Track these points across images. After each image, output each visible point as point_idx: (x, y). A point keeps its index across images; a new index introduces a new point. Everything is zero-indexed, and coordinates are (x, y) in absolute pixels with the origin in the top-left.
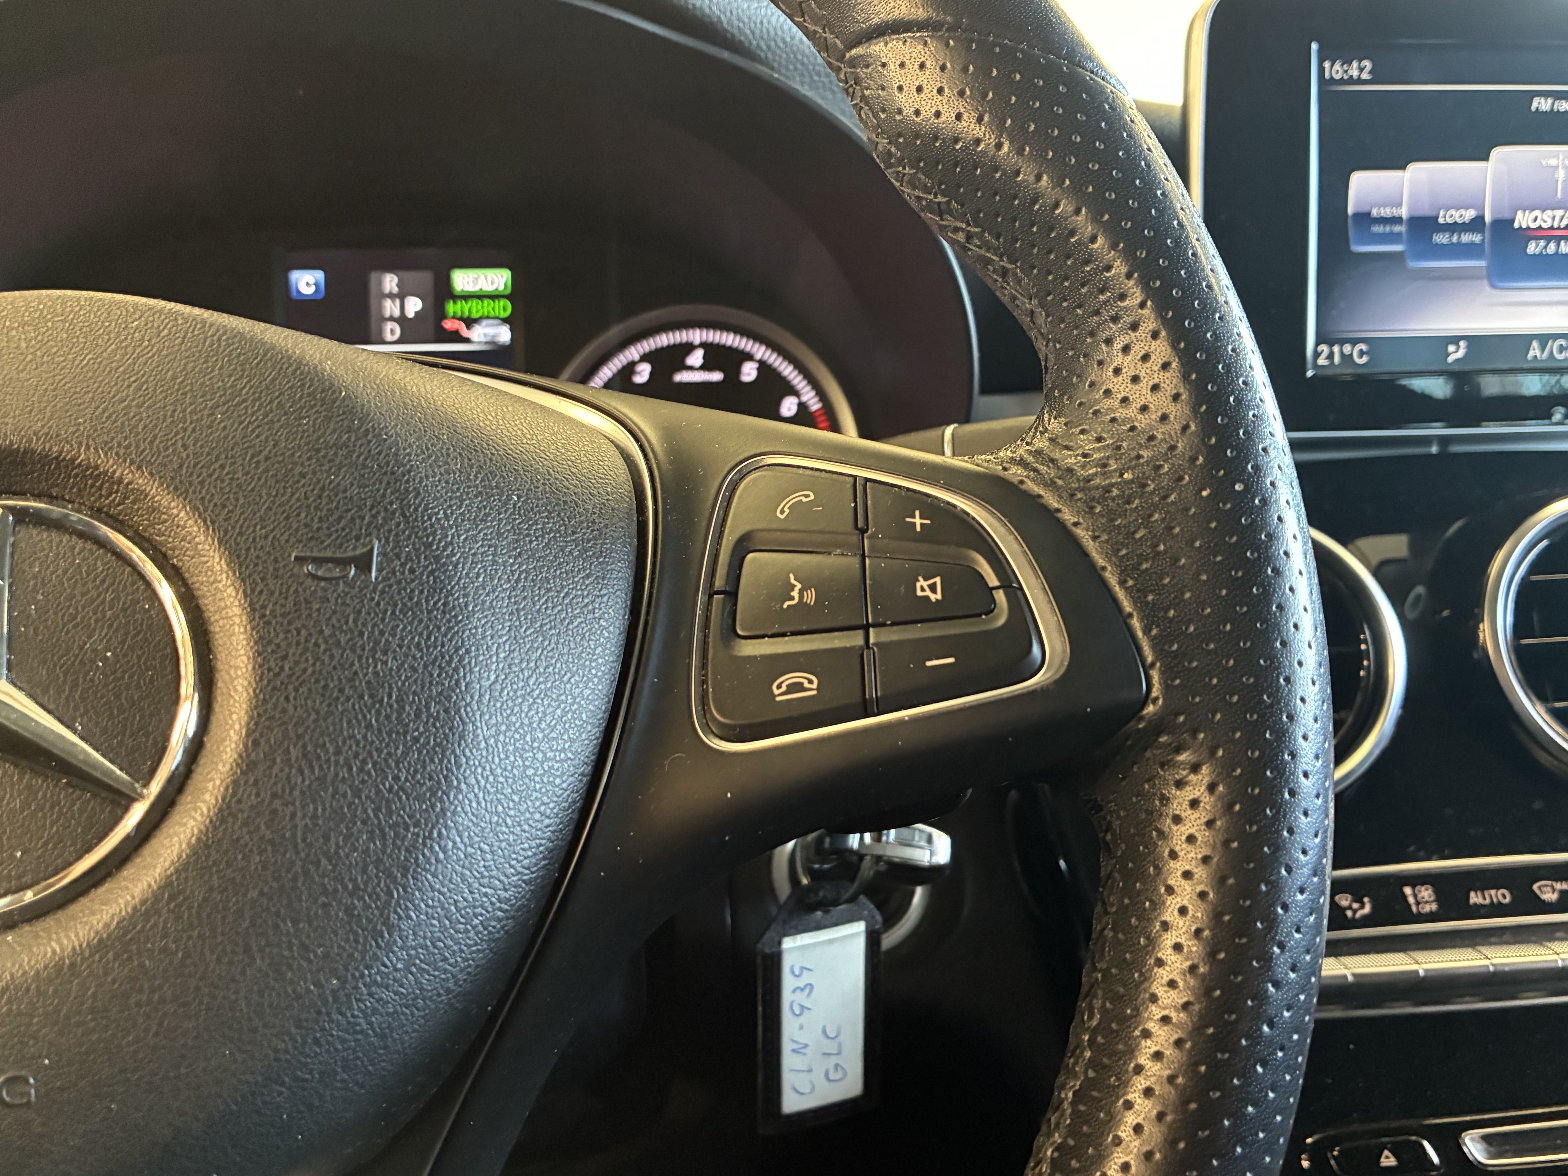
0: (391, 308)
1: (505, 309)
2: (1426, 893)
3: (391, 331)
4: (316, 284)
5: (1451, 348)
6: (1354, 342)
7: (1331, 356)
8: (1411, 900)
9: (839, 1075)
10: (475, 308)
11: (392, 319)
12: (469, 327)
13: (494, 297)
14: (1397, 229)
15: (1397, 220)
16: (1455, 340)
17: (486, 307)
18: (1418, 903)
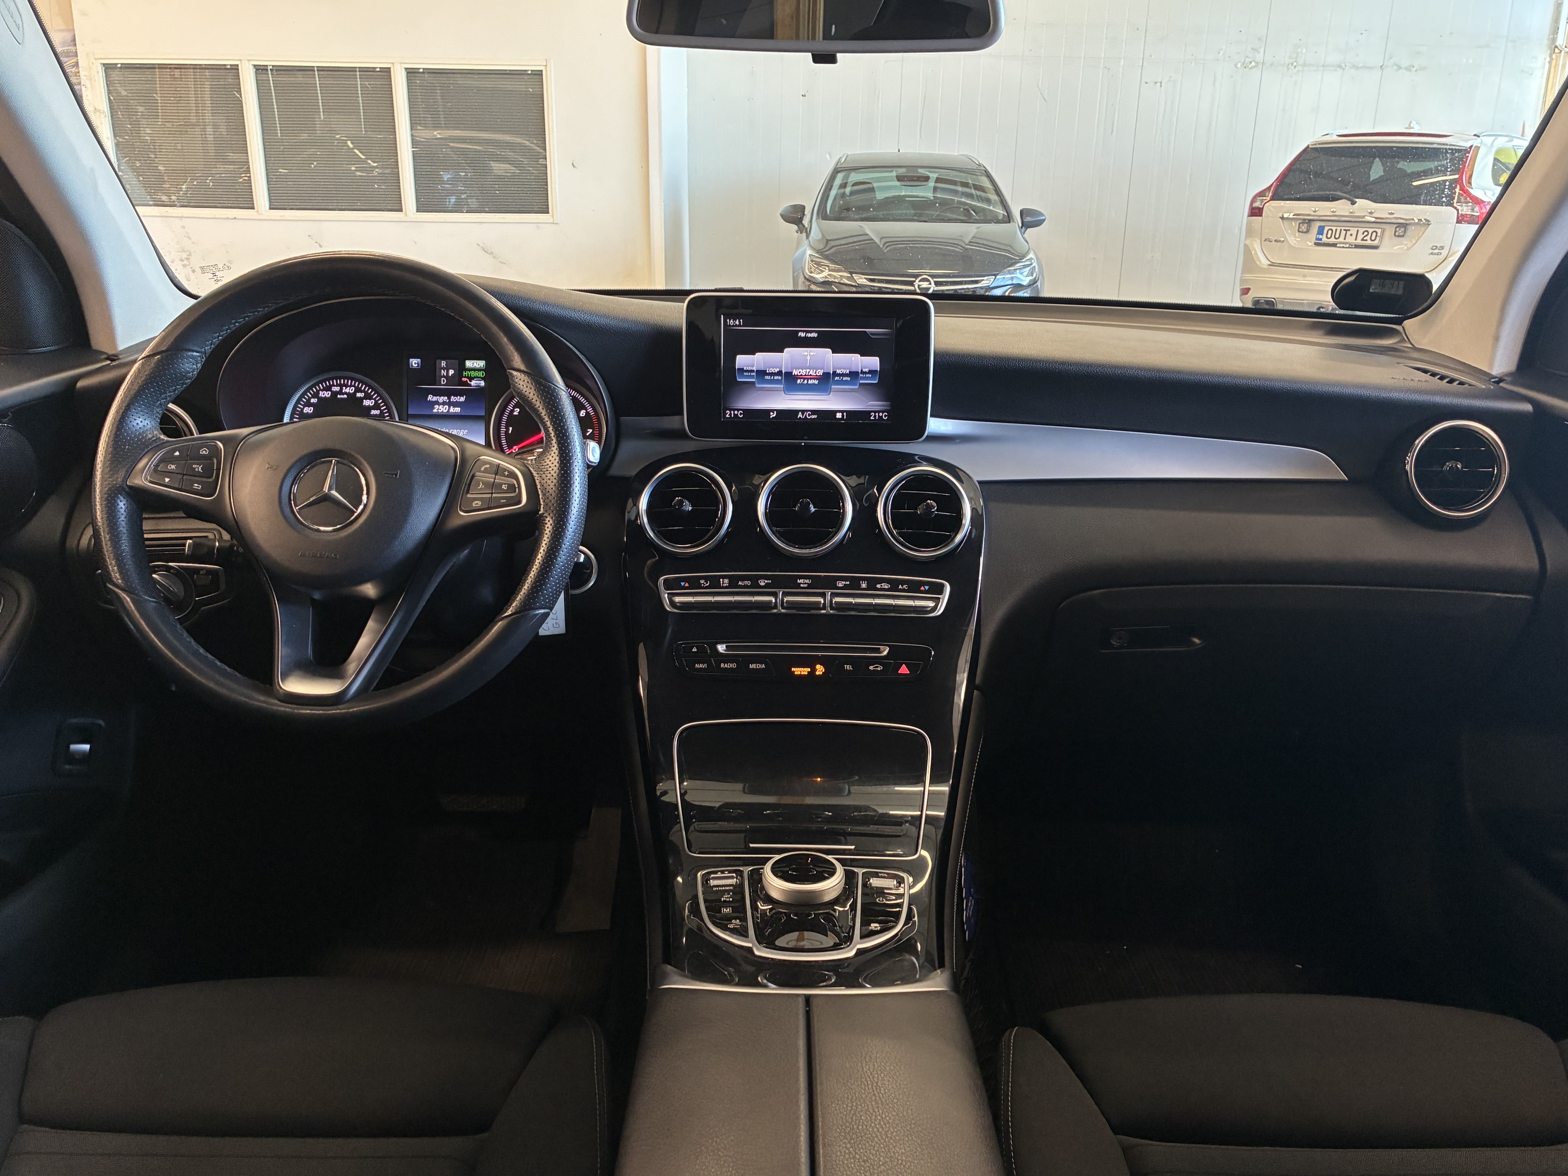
0: (443, 373)
1: (483, 375)
2: (726, 581)
3: (443, 381)
4: (418, 364)
5: (771, 413)
6: (738, 410)
7: (730, 414)
8: (721, 582)
9: (557, 626)
10: (473, 374)
11: (444, 376)
12: (470, 381)
13: (479, 370)
14: (752, 374)
15: (752, 371)
16: (773, 411)
17: (476, 374)
18: (723, 583)
